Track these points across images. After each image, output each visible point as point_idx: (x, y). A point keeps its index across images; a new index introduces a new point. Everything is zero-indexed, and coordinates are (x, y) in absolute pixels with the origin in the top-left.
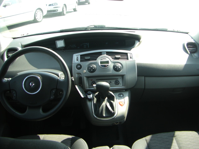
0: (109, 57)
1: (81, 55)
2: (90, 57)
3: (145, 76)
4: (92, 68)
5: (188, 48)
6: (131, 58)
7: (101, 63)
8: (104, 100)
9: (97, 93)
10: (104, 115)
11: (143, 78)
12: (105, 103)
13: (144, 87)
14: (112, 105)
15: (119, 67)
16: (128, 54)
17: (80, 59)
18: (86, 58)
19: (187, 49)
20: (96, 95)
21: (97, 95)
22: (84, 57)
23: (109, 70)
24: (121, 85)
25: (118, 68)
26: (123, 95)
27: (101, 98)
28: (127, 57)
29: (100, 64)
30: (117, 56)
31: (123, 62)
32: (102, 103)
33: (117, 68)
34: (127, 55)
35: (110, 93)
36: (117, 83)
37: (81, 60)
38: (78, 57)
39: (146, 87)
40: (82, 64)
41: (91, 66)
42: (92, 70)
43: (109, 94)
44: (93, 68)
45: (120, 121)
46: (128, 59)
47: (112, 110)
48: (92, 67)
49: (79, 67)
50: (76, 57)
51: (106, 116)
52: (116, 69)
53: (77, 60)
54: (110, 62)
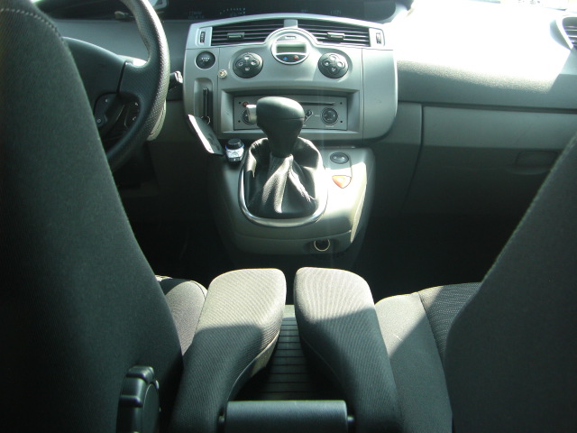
0: (310, 35)
1: (215, 28)
2: (246, 32)
3: (424, 104)
4: (247, 64)
5: (568, 33)
6: (379, 42)
7: (280, 49)
8: (280, 163)
9: (259, 142)
10: (279, 209)
11: (418, 108)
12: (285, 171)
13: (419, 142)
14: (307, 180)
15: (340, 65)
16: (370, 30)
17: (213, 38)
18: (231, 35)
19: (566, 37)
20: (256, 146)
21: (258, 147)
22: (226, 33)
23: (304, 72)
24: (344, 126)
25: (336, 67)
26: (348, 159)
27: (271, 156)
28: (368, 39)
29: (275, 53)
30: (333, 34)
31: (354, 51)
32: (276, 169)
33: (330, 67)
34: (368, 35)
35: (303, 142)
36: (329, 118)
37: (212, 42)
38: (204, 33)
39: (428, 142)
40: (216, 50)
41: (247, 58)
42: (247, 70)
43: (301, 147)
44: (252, 63)
45: (335, 236)
46: (368, 44)
47: (306, 193)
48: (249, 61)
49: (206, 61)
50: (199, 34)
51: (287, 211)
52: (327, 69)
53: (202, 40)
54: (308, 47)
